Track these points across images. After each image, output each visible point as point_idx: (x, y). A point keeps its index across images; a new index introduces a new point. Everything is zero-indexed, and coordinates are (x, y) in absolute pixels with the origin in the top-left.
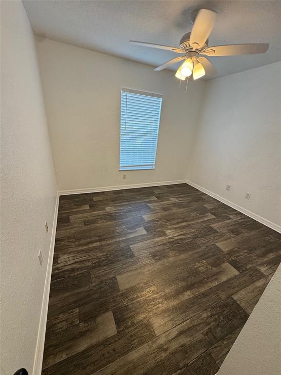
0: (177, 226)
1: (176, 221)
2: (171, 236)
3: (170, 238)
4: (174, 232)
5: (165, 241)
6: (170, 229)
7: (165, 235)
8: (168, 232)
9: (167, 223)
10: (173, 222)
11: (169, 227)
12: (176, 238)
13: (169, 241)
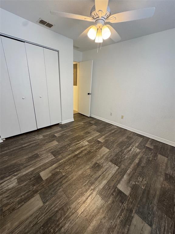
0: (82, 149)
1: (83, 154)
2: (85, 141)
3: (84, 140)
4: (83, 144)
5: (86, 138)
6: (86, 145)
7: (88, 141)
8: (87, 143)
9: (89, 149)
10: (86, 152)
11: (87, 147)
12: (81, 141)
13: (85, 139)
